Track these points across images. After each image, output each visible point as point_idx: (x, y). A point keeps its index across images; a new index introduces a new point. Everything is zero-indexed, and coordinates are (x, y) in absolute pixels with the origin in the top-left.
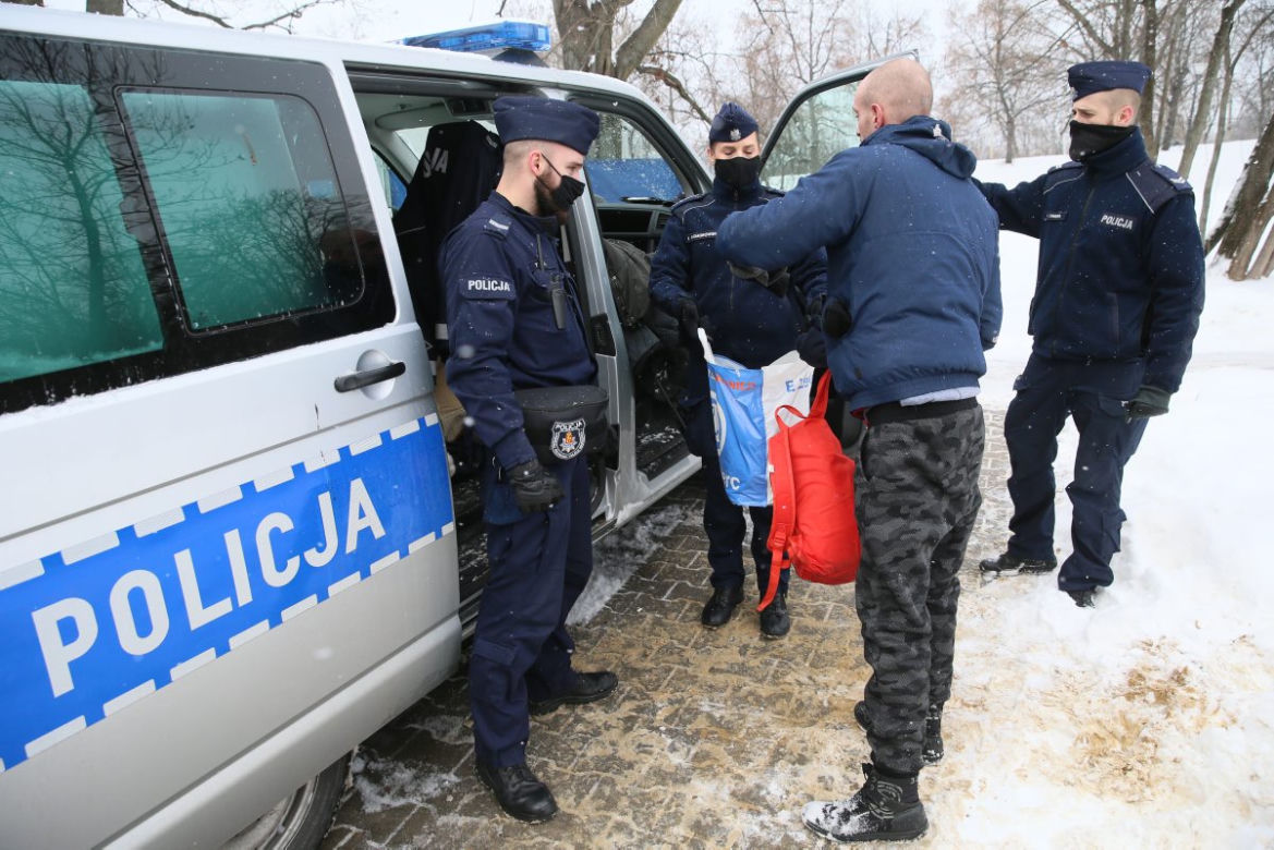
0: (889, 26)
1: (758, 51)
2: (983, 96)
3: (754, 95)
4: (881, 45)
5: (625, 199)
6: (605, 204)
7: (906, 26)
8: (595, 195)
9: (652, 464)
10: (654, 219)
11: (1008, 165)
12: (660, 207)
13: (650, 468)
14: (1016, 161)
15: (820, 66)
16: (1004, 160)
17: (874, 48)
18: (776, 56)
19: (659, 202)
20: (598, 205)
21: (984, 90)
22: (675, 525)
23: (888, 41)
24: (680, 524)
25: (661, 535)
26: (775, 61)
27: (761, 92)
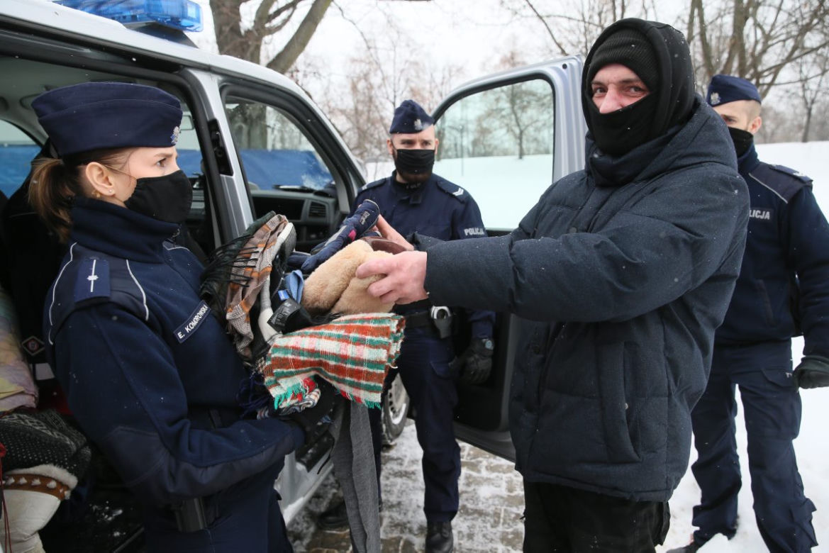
0: (444, 69)
1: (359, 79)
2: (503, 117)
3: (356, 109)
4: (438, 80)
5: (277, 187)
6: (258, 192)
7: (454, 69)
8: (249, 183)
9: (310, 451)
10: (306, 207)
11: (520, 161)
12: (311, 195)
13: (309, 456)
14: (526, 158)
15: (400, 92)
16: (517, 157)
17: (434, 81)
18: (370, 84)
19: (310, 191)
20: (253, 192)
21: (504, 113)
22: (330, 496)
23: (444, 78)
24: (334, 494)
25: (318, 510)
26: (370, 87)
27: (360, 107)
